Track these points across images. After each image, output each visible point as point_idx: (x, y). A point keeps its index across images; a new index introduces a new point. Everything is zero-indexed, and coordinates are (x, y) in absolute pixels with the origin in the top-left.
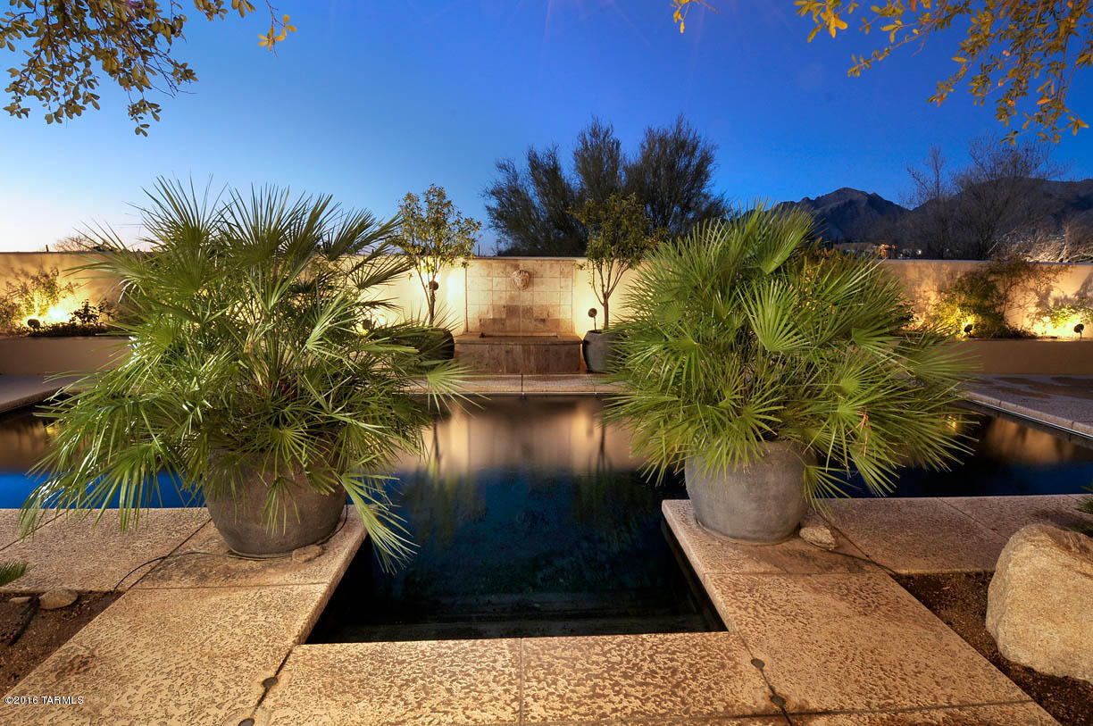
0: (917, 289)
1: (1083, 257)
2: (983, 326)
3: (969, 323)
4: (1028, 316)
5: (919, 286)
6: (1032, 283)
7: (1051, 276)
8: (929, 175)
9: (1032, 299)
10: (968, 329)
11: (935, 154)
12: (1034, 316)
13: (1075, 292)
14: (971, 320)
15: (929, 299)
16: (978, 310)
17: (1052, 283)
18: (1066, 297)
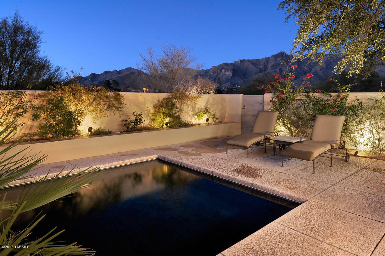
0: (144, 106)
1: (205, 92)
2: (173, 122)
3: (167, 121)
4: (189, 116)
5: (145, 105)
6: (189, 102)
7: (195, 99)
8: (148, 58)
9: (190, 108)
10: (167, 124)
11: (150, 49)
12: (191, 116)
13: (204, 105)
14: (167, 120)
15: (150, 111)
16: (169, 115)
17: (196, 102)
18: (201, 107)
